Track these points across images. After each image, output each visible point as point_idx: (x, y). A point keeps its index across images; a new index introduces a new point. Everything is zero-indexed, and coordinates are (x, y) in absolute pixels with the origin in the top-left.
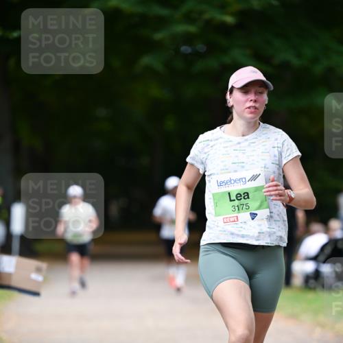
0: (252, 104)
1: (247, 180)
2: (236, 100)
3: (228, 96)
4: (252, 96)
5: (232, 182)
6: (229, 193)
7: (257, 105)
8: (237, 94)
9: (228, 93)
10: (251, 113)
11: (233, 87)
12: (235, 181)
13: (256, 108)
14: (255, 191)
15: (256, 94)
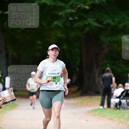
0: (54, 54)
1: (56, 74)
2: (50, 53)
3: (48, 52)
7: (56, 54)
8: (50, 51)
10: (54, 56)
11: (49, 49)
13: (55, 55)
15: (55, 51)
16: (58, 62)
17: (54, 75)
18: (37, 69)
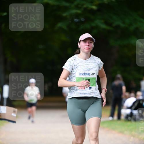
0: (87, 47)
1: (90, 74)
2: (82, 45)
3: (79, 44)
4: (87, 44)
5: (85, 74)
6: (83, 78)
7: (89, 47)
8: (82, 43)
9: (79, 43)
10: (87, 50)
11: (80, 40)
12: (86, 74)
13: (89, 49)
14: (92, 79)
15: (89, 43)
16: (93, 59)
17: (88, 77)
18: (63, 67)
